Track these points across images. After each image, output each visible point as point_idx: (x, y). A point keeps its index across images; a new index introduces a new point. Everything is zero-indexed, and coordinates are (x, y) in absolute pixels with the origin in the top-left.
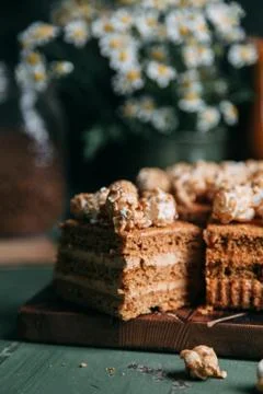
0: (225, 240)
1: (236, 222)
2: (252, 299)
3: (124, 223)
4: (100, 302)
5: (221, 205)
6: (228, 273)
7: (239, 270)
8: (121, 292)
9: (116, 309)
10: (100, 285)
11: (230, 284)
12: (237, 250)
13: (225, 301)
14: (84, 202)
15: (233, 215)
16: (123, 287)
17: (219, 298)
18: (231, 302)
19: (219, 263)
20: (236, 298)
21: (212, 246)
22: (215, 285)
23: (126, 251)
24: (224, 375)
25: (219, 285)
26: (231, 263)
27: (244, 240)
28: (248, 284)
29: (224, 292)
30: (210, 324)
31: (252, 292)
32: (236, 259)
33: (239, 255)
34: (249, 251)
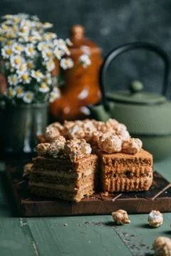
0: (113, 161)
1: (115, 153)
2: (125, 187)
3: (75, 157)
4: (61, 195)
5: (110, 145)
6: (115, 176)
7: (120, 175)
8: (76, 189)
9: (72, 197)
10: (62, 187)
11: (116, 181)
12: (119, 166)
13: (114, 189)
14: (45, 148)
15: (116, 149)
16: (77, 187)
17: (111, 188)
18: (116, 189)
19: (111, 172)
20: (118, 187)
21: (108, 164)
22: (109, 182)
23: (78, 170)
24: (129, 221)
25: (111, 182)
26: (117, 171)
27: (122, 161)
28: (124, 180)
29: (114, 185)
30: (114, 200)
31: (126, 184)
32: (119, 169)
33: (120, 167)
34: (124, 166)
